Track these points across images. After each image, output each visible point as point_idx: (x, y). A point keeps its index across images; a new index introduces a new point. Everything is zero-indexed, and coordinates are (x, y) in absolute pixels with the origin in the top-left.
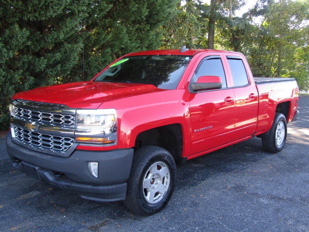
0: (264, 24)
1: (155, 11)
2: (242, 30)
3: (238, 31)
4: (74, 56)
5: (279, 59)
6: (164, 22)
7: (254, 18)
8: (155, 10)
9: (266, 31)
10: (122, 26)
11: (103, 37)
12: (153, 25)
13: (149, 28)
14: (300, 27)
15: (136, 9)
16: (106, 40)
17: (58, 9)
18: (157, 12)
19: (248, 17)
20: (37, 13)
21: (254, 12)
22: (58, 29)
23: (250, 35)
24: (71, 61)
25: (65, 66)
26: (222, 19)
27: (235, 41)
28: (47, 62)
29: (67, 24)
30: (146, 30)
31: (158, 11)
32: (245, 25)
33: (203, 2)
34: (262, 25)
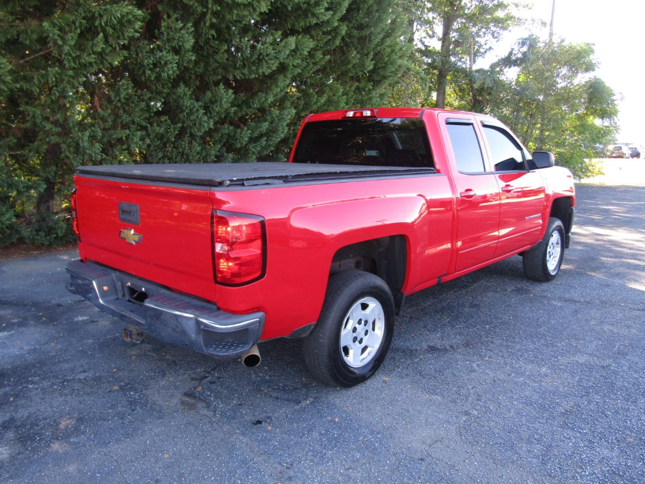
0: (521, 80)
1: (381, 63)
2: (488, 88)
3: (481, 90)
4: (282, 125)
5: (542, 131)
6: (392, 78)
7: (506, 70)
8: (381, 61)
9: (524, 89)
10: (337, 84)
11: (315, 100)
12: (377, 83)
13: (371, 87)
14: (575, 84)
15: (358, 61)
16: (319, 104)
17: (273, 64)
18: (383, 65)
19: (498, 69)
20: (246, 69)
21: (508, 61)
22: (267, 90)
23: (499, 96)
24: (280, 133)
25: (270, 140)
26: (458, 71)
27: (477, 105)
28: (250, 134)
29: (279, 84)
30: (367, 89)
31: (386, 63)
32: (494, 80)
33: (429, 47)
34: (517, 82)
